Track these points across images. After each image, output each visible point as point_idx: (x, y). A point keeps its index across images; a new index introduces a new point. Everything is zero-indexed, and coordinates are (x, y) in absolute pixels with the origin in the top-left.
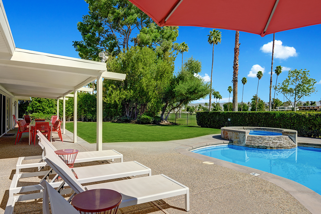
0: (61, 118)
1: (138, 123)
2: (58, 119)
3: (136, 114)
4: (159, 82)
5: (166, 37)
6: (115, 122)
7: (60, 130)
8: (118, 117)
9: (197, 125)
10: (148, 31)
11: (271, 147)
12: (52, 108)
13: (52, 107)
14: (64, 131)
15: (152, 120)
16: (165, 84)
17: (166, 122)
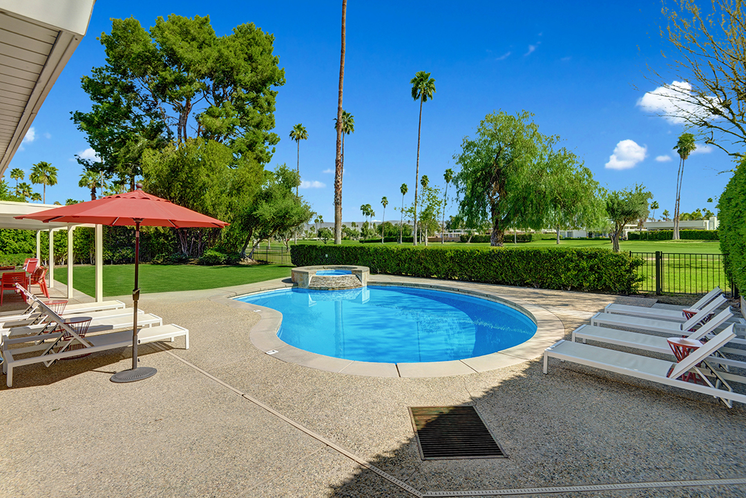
0: (45, 261)
1: (201, 263)
2: (38, 265)
3: (200, 249)
4: (235, 199)
5: (253, 124)
6: (158, 264)
7: (43, 281)
8: (164, 254)
9: (292, 265)
10: (220, 113)
11: (333, 288)
12: (23, 243)
13: (24, 240)
14: (51, 283)
15: (223, 258)
16: (244, 202)
17: (250, 261)
